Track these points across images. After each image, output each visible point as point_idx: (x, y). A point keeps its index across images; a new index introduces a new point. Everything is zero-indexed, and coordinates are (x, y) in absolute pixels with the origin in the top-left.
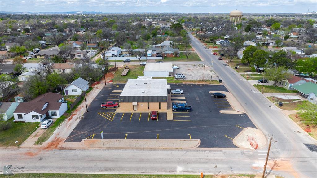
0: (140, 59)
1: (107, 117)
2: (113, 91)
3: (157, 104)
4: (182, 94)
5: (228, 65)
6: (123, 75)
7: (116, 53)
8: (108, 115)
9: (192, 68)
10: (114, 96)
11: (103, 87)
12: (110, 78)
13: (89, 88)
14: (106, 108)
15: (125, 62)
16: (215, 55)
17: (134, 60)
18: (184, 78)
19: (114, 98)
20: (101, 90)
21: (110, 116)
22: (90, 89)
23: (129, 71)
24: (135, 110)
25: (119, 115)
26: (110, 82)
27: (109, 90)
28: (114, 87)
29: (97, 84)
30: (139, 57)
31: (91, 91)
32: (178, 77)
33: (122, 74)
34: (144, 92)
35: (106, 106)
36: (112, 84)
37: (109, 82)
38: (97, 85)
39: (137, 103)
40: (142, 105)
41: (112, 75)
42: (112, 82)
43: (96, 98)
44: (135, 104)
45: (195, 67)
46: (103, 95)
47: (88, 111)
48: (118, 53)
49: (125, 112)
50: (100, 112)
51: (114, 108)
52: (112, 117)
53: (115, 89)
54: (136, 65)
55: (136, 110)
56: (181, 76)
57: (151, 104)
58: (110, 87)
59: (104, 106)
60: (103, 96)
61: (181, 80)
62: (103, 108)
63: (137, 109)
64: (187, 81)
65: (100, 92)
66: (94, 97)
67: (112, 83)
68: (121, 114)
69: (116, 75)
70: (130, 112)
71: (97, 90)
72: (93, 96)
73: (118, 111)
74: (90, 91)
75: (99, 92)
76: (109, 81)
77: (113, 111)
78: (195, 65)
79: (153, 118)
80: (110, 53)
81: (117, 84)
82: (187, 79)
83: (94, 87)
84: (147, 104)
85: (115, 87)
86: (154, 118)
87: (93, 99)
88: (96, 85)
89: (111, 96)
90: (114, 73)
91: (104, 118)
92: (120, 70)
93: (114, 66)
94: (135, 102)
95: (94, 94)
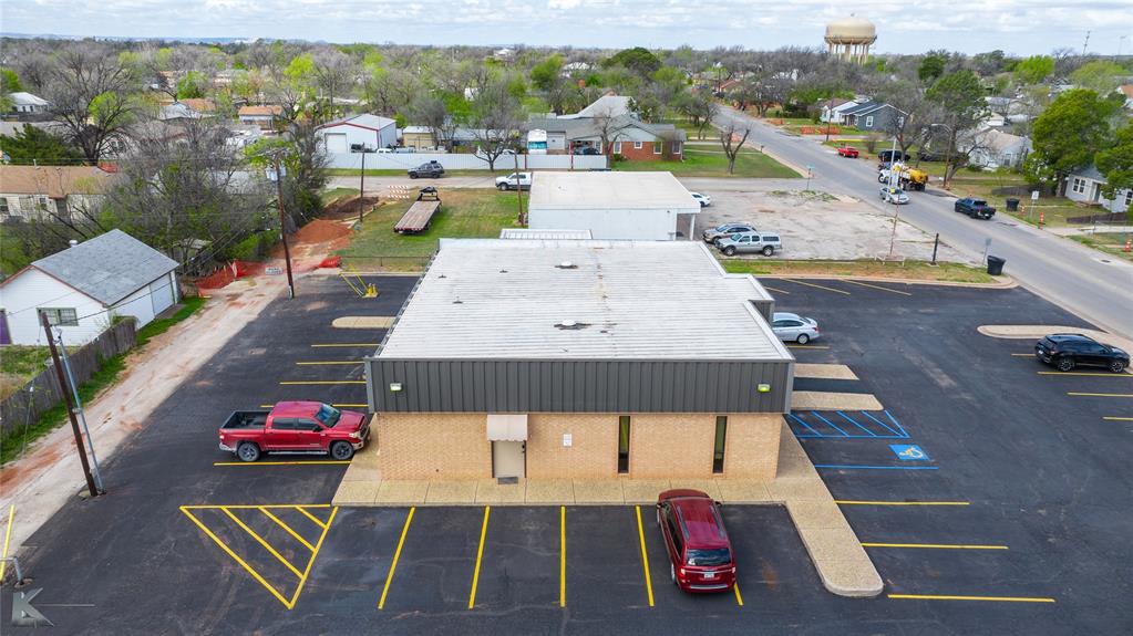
0: (491, 162)
1: (253, 552)
2: (339, 323)
3: (695, 431)
4: (810, 342)
5: (948, 193)
6: (408, 232)
7: (370, 139)
8: (266, 528)
9: (773, 203)
10: (342, 354)
11: (273, 297)
12: (329, 245)
13: (183, 298)
14: (263, 456)
15: (414, 175)
16: (848, 156)
17: (462, 171)
18: (771, 247)
19: (335, 372)
20: (253, 317)
21: (284, 545)
22: (187, 305)
23: (438, 215)
24: (502, 481)
25: (365, 529)
26: (324, 265)
27: (313, 313)
28: (345, 298)
29: (240, 275)
30: (489, 151)
31: (189, 322)
32: (736, 243)
33: (399, 226)
34: (577, 326)
35: (257, 442)
36: (338, 278)
37: (316, 268)
38: (236, 286)
39: (530, 425)
40: (567, 440)
41: (345, 232)
42: (338, 266)
43: (204, 371)
44: (508, 426)
45: (790, 200)
46: (259, 346)
47: (100, 485)
48: (379, 138)
49: (420, 500)
50: (202, 496)
51: (329, 456)
52: (301, 557)
53: (352, 305)
54: (475, 189)
55: (513, 480)
56: (756, 239)
57: (642, 426)
58: (322, 297)
59: (242, 442)
60: (261, 351)
61: (751, 257)
62: (234, 457)
63: (519, 473)
64: (793, 265)
65: (248, 330)
66: (195, 365)
67: (336, 271)
68: (382, 526)
69: (364, 233)
70: (466, 500)
71: (234, 312)
72: (187, 356)
73: (362, 485)
74: (182, 319)
75: (241, 326)
76: (319, 259)
77: (318, 483)
78: (783, 194)
79: (695, 578)
80: (342, 137)
81: (368, 280)
82: (789, 256)
83: (213, 298)
84: (608, 425)
85: (352, 293)
86: (709, 575)
87: (178, 381)
88: (235, 284)
89: (323, 354)
90: (353, 222)
91: (226, 570)
92: (391, 207)
93: (355, 191)
94: (508, 410)
95: (205, 337)
